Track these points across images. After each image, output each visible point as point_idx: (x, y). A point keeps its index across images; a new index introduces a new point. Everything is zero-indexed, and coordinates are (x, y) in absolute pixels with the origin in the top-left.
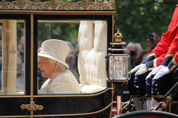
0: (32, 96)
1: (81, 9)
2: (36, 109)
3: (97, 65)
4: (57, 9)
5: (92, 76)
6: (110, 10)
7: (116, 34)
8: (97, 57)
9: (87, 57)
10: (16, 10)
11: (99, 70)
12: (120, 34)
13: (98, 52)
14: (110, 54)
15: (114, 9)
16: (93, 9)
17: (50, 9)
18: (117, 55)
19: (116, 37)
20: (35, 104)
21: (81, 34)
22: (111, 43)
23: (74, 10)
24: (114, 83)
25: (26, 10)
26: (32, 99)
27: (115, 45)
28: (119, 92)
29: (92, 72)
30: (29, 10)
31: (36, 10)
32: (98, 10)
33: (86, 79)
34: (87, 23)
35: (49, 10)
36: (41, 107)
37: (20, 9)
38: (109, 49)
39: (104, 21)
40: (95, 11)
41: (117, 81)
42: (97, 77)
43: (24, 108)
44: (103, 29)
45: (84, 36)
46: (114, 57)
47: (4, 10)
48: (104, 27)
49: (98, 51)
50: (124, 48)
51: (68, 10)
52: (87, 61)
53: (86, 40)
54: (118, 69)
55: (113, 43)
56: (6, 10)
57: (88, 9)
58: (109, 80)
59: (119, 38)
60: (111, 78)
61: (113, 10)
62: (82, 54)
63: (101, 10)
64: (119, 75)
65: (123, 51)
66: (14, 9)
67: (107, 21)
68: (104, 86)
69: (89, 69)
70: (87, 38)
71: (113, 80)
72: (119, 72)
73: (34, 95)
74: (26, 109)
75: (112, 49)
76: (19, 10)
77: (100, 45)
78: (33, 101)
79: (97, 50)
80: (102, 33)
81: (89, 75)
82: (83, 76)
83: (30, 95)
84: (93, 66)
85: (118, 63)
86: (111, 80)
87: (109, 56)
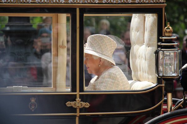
0: (78, 93)
1: (129, 2)
2: (82, 106)
3: (147, 61)
4: (104, 2)
5: (143, 72)
6: (161, 3)
7: (166, 28)
8: (147, 52)
9: (139, 53)
10: (62, 3)
11: (149, 66)
12: (170, 27)
13: (149, 47)
14: (160, 49)
15: (165, 1)
16: (142, 1)
17: (97, 2)
18: (167, 50)
19: (166, 31)
20: (81, 101)
21: (132, 28)
22: (160, 38)
23: (122, 3)
24: (164, 79)
25: (71, 3)
26: (78, 96)
27: (165, 39)
28: (169, 89)
29: (143, 68)
30: (75, 3)
31: (82, 3)
32: (148, 3)
33: (138, 76)
34: (138, 16)
35: (95, 3)
36: (87, 105)
37: (66, 2)
38: (159, 44)
39: (154, 14)
40: (144, 3)
41: (168, 77)
42: (148, 73)
43: (70, 106)
44: (153, 23)
45: (136, 30)
46: (163, 52)
47: (49, 3)
48: (154, 20)
49: (149, 45)
50: (174, 43)
51: (115, 3)
52: (138, 56)
53: (138, 34)
54: (169, 64)
55: (163, 38)
56: (51, 3)
57: (137, 2)
58: (159, 76)
59: (169, 32)
60: (161, 75)
61: (163, 3)
62: (133, 49)
63: (151, 3)
64: (169, 71)
65: (173, 45)
66: (59, 2)
67: (157, 14)
68: (154, 82)
69: (140, 65)
70: (139, 32)
71: (163, 76)
72: (170, 67)
73: (80, 92)
74: (72, 107)
75: (162, 44)
76: (64, 3)
77: (150, 40)
78: (80, 98)
79: (147, 45)
80: (152, 27)
81: (140, 71)
82: (135, 72)
83: (76, 92)
84: (144, 61)
85: (168, 58)
86: (161, 76)
87: (158, 51)
